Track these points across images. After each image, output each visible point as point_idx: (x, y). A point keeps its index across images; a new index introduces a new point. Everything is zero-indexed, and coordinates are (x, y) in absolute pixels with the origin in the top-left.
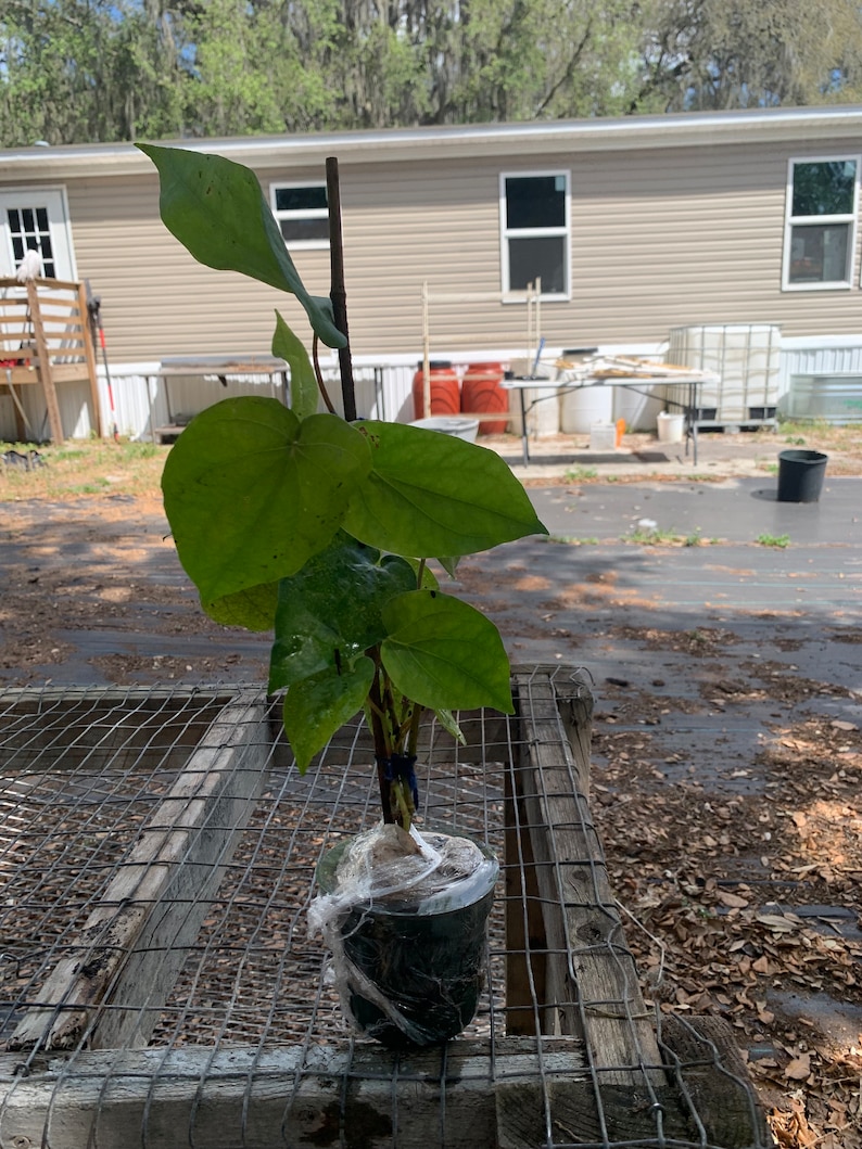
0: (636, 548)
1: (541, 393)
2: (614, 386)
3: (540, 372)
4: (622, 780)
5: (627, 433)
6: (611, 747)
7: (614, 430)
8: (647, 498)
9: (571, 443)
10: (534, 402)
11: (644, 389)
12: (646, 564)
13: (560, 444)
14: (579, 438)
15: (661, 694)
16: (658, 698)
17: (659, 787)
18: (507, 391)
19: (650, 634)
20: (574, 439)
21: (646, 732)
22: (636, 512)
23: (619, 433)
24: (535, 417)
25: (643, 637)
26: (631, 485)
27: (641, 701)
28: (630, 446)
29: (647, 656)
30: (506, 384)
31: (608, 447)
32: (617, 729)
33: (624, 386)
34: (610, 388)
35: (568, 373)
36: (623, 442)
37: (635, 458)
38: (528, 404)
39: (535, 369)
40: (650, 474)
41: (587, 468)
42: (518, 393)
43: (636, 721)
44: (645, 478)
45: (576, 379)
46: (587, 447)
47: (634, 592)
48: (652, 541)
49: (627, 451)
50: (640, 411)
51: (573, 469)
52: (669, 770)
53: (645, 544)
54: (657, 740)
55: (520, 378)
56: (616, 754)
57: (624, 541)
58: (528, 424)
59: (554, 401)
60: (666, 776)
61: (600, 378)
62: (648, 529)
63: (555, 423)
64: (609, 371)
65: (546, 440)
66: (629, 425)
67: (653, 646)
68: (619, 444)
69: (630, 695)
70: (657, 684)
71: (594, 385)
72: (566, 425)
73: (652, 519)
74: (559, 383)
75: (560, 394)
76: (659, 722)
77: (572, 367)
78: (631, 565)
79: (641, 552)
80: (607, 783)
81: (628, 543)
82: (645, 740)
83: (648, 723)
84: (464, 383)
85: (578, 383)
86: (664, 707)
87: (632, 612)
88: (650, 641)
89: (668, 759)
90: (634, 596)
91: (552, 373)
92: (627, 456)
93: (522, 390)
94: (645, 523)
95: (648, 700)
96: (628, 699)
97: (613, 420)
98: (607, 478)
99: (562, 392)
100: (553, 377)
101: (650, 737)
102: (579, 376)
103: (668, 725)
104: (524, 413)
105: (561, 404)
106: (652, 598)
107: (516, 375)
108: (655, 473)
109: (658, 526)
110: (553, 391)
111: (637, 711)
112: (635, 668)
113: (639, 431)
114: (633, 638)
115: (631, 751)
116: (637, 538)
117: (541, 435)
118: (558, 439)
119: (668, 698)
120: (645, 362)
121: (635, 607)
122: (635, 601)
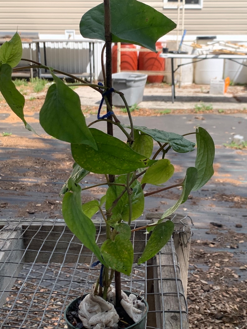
0: (232, 151)
1: (183, 61)
2: (225, 59)
3: (183, 50)
4: (215, 278)
5: (230, 85)
6: (211, 260)
7: (223, 83)
8: (239, 123)
9: (199, 90)
10: (179, 66)
11: (241, 61)
12: (236, 160)
13: (193, 90)
14: (204, 87)
15: (240, 232)
16: (238, 234)
17: (235, 283)
18: (164, 59)
19: (236, 199)
20: (201, 87)
21: (230, 252)
22: (233, 130)
23: (226, 85)
24: (180, 74)
25: (232, 201)
26: (231, 115)
27: (229, 235)
28: (232, 93)
29: (234, 211)
30: (163, 55)
31: (220, 93)
32: (215, 250)
33: (230, 59)
34: (222, 60)
35: (198, 51)
36: (228, 90)
37: (234, 100)
38: (175, 67)
39: (180, 47)
40: (242, 109)
41: (207, 104)
42: (170, 60)
43: (225, 247)
44: (239, 111)
45: (203, 54)
46: (208, 92)
47: (229, 175)
48: (241, 147)
49: (230, 96)
50: (238, 73)
51: (199, 105)
52: (242, 274)
53: (236, 149)
54: (236, 257)
55: (172, 52)
56: (213, 264)
57: (225, 147)
58: (176, 78)
59: (191, 65)
60: (240, 276)
61: (217, 54)
62: (239, 140)
63: (191, 78)
64: (221, 50)
65: (185, 87)
66: (232, 81)
67: (238, 206)
68: (226, 92)
69: (223, 232)
70: (237, 226)
71: (213, 58)
72: (197, 79)
73: (241, 135)
74: (193, 56)
75: (194, 62)
76: (238, 247)
77: (201, 47)
78: (228, 160)
79: (234, 153)
80: (207, 279)
81: (227, 147)
82: (229, 257)
83: (232, 248)
84: (140, 53)
85: (204, 56)
86: (241, 239)
87: (227, 187)
88: (236, 203)
89: (242, 268)
90: (229, 178)
91: (190, 50)
92: (230, 98)
93: (172, 59)
94: (238, 137)
95: (232, 235)
96: (222, 234)
97: (223, 78)
98: (218, 111)
99: (195, 61)
100: (190, 52)
101: (232, 255)
102: (205, 53)
103: (242, 249)
104: (173, 72)
105: (195, 67)
106: (238, 179)
107: (169, 50)
108: (245, 109)
109: (244, 139)
110: (191, 60)
111: (226, 241)
112: (226, 217)
113: (238, 84)
114: (226, 201)
115: (221, 263)
116: (232, 145)
117: (182, 84)
118: (191, 87)
119: (243, 234)
120: (242, 46)
121: (229, 184)
122: (229, 181)
